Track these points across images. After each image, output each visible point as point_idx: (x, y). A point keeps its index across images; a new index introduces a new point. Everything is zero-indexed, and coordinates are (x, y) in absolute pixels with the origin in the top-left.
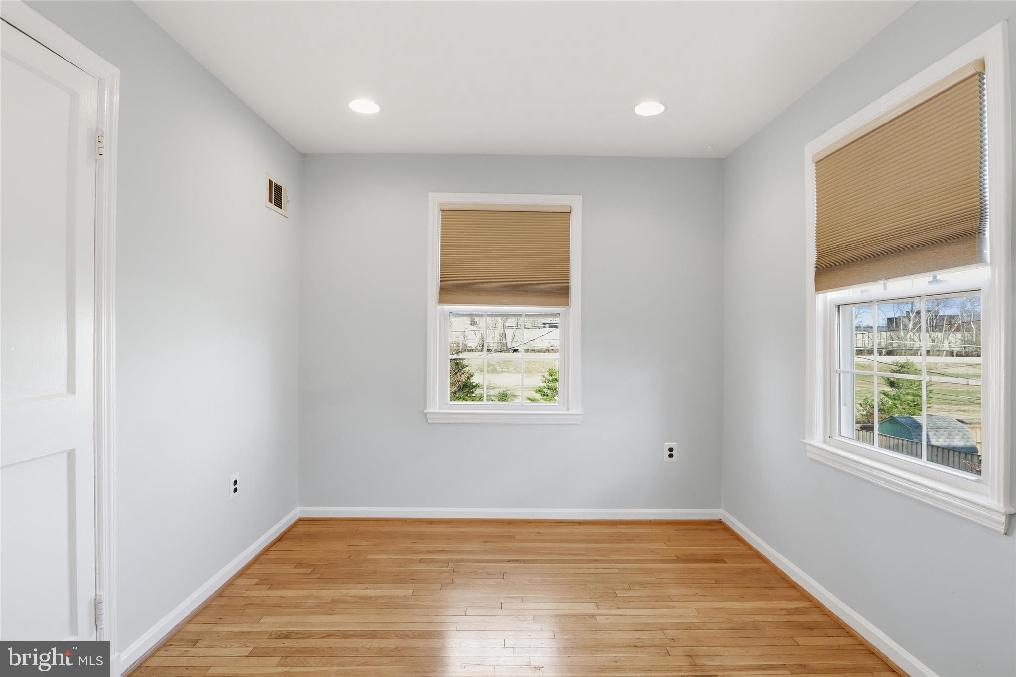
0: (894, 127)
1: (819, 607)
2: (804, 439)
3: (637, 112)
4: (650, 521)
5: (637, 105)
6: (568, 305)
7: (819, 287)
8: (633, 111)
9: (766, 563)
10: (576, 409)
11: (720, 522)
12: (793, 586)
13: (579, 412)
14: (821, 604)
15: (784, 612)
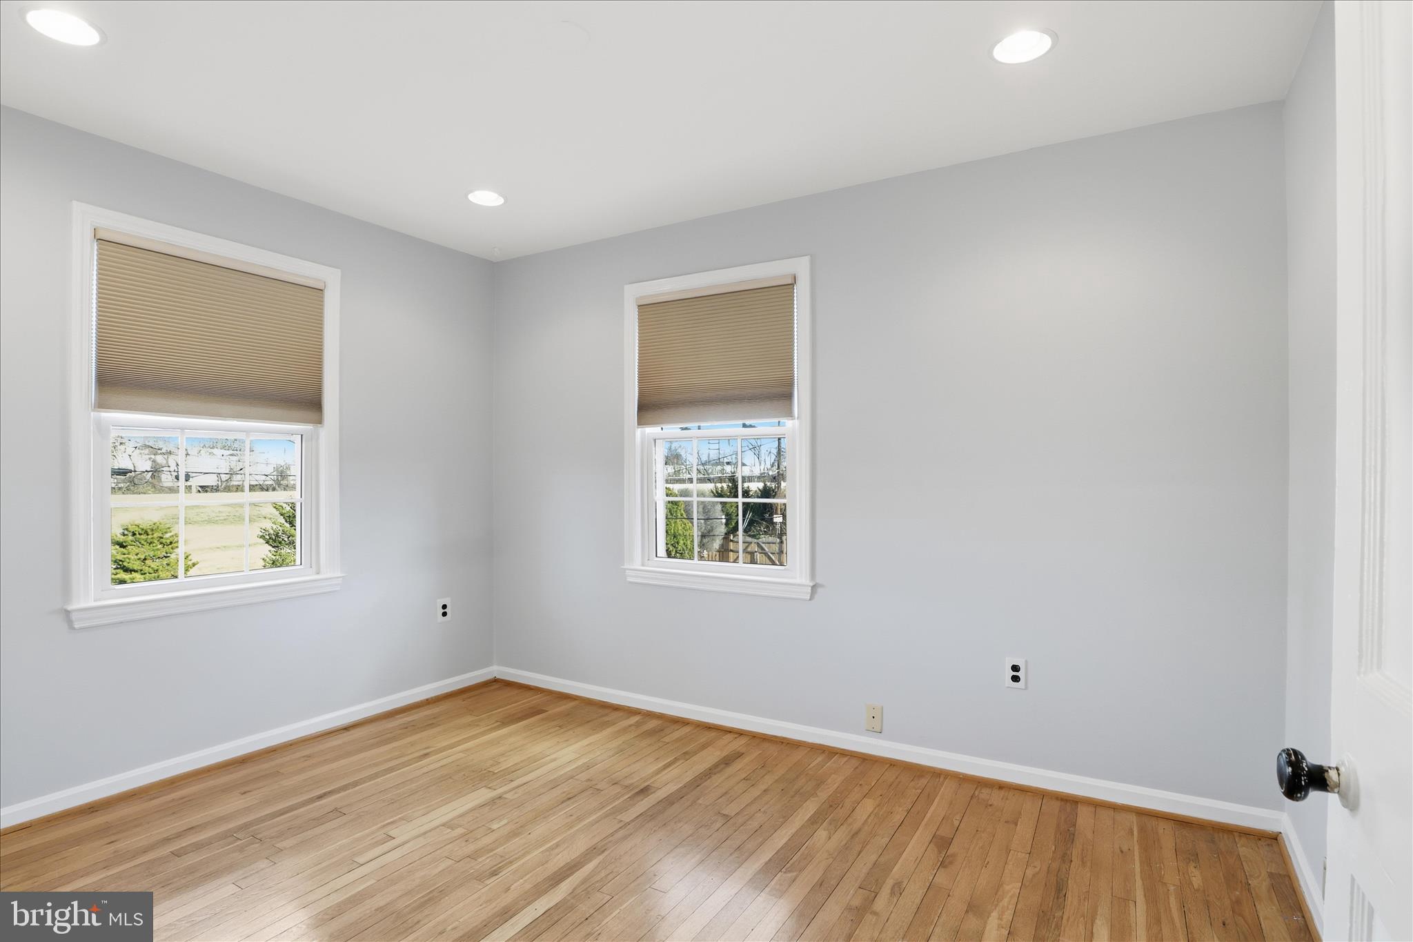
0: (713, 301)
1: (650, 715)
2: (623, 565)
3: (471, 200)
4: (427, 700)
5: (471, 191)
6: (320, 423)
7: (641, 422)
8: (466, 197)
9: (576, 699)
10: (331, 572)
11: (496, 681)
12: (616, 708)
13: (339, 575)
14: (651, 712)
15: (633, 728)
